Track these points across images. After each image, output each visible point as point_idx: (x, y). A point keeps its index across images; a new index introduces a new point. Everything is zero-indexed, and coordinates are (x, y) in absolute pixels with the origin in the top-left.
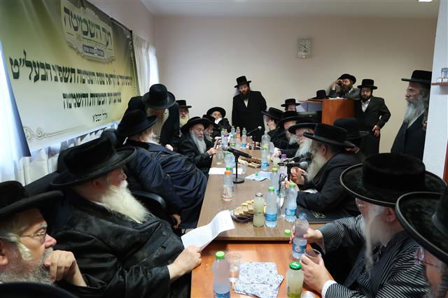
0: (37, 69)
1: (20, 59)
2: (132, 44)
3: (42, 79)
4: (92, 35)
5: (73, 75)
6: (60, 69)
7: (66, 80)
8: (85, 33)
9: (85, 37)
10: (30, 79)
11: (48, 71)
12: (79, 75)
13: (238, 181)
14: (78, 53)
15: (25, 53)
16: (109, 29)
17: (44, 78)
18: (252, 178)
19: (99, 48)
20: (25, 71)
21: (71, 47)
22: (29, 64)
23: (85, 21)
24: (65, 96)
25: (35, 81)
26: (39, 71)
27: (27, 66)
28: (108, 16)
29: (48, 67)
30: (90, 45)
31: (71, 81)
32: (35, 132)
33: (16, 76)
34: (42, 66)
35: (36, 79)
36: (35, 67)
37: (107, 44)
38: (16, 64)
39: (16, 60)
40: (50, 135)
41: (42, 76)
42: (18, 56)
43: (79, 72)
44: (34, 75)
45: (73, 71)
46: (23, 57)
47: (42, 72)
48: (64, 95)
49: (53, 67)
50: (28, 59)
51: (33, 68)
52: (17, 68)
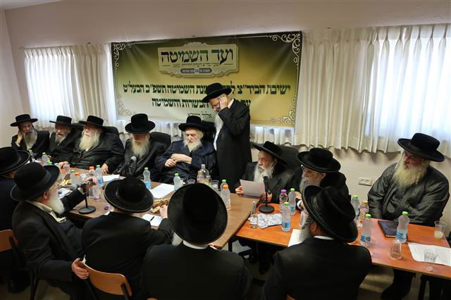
0: (135, 88)
3: (137, 92)
4: (194, 61)
6: (154, 86)
7: (159, 92)
8: (187, 61)
10: (132, 92)
11: (142, 88)
12: (169, 89)
15: (129, 82)
16: (234, 47)
17: (139, 91)
19: (203, 68)
20: (129, 89)
22: (131, 86)
26: (138, 88)
29: (142, 86)
30: (191, 67)
31: (163, 92)
33: (126, 91)
34: (138, 86)
35: (135, 92)
37: (224, 60)
38: (126, 86)
42: (127, 83)
43: (169, 87)
44: (133, 90)
45: (164, 87)
47: (138, 89)
48: (153, 99)
49: (147, 86)
50: (131, 84)
51: (133, 88)
52: (126, 88)
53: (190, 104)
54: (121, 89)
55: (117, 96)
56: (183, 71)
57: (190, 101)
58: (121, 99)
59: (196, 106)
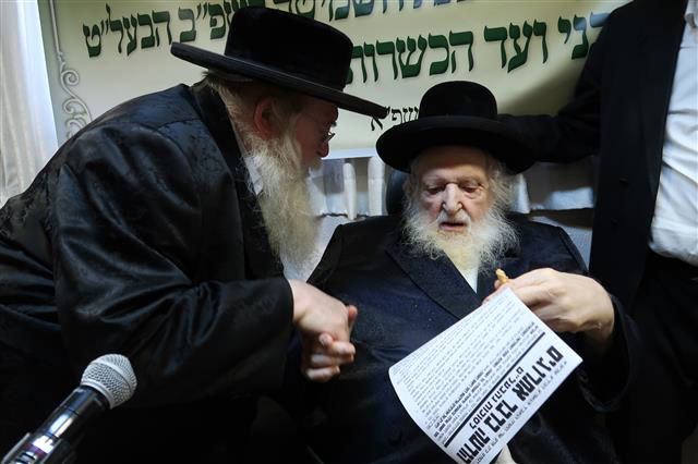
0: (132, 30)
1: (102, 23)
6: (216, 9)
10: (120, 51)
15: (108, 9)
17: (150, 44)
20: (110, 40)
22: (116, 26)
25: (128, 53)
27: (113, 30)
29: (163, 17)
33: (95, 52)
34: (144, 20)
35: (132, 48)
36: (128, 28)
38: (96, 31)
39: (95, 27)
41: (144, 40)
42: (97, 18)
44: (127, 41)
46: (105, 17)
47: (144, 32)
49: (186, 14)
50: (114, 18)
51: (125, 31)
52: (97, 38)
53: (385, 62)
54: (76, 47)
55: (61, 75)
57: (385, 49)
58: (78, 90)
59: (411, 72)
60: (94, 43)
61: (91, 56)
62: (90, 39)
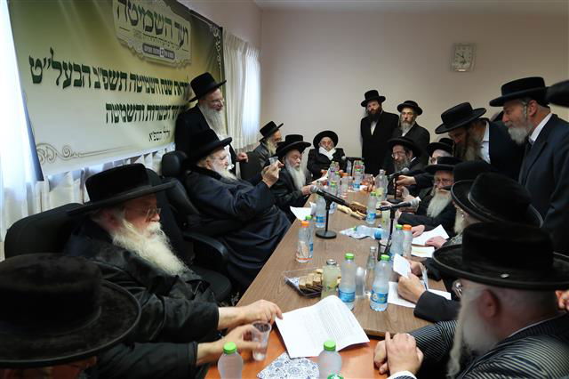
0: (69, 72)
1: (45, 60)
2: (221, 45)
3: (75, 85)
4: (159, 32)
5: (123, 81)
6: (104, 73)
7: (113, 87)
8: (149, 29)
9: (148, 33)
10: (58, 83)
11: (86, 76)
12: (133, 82)
13: (327, 235)
14: (135, 53)
15: (52, 52)
16: (187, 25)
17: (79, 84)
18: (348, 234)
19: (169, 48)
20: (50, 75)
21: (125, 46)
22: (56, 66)
23: (149, 13)
24: (109, 107)
25: (64, 87)
26: (73, 75)
27: (54, 67)
28: (187, 8)
29: (86, 70)
30: (154, 44)
31: (120, 89)
32: (60, 150)
33: (37, 80)
34: (77, 68)
35: (67, 84)
36: (66, 70)
37: (182, 43)
38: (39, 64)
39: (38, 60)
40: (82, 155)
41: (76, 81)
42: (42, 55)
43: (133, 77)
44: (63, 79)
45: (124, 76)
46: (49, 56)
47: (76, 76)
48: (107, 105)
50: (56, 59)
51: (64, 71)
52: (39, 70)
53: (156, 112)
56: (147, 48)
60: (37, 72)
61: (34, 82)
62: (34, 68)
